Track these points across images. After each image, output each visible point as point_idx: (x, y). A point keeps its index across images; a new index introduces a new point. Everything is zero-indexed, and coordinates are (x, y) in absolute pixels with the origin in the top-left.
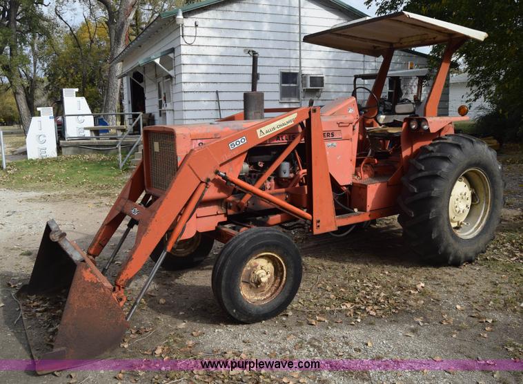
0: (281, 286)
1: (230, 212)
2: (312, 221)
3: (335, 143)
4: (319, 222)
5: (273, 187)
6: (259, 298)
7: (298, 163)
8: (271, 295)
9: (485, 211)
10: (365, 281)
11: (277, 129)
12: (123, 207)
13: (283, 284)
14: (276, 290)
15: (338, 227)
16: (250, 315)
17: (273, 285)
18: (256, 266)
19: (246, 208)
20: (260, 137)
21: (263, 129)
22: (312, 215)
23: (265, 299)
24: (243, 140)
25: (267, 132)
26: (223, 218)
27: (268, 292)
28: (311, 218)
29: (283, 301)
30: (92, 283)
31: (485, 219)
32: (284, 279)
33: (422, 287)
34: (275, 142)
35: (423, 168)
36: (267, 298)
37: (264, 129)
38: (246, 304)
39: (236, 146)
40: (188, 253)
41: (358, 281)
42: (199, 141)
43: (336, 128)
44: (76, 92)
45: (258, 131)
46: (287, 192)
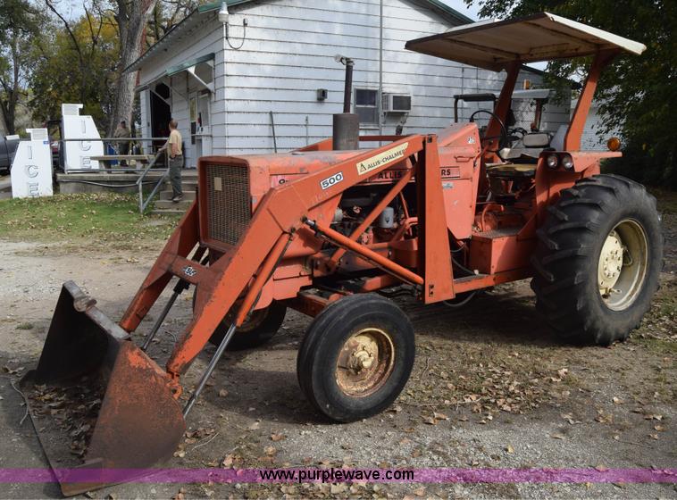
0: (388, 373)
1: (317, 273)
2: (424, 286)
3: (451, 184)
4: (432, 287)
5: (371, 241)
6: (359, 388)
7: (403, 208)
8: (375, 384)
9: (641, 274)
10: (489, 366)
11: (382, 164)
12: (171, 265)
13: (389, 370)
14: (380, 378)
15: (456, 294)
16: (348, 412)
17: (377, 371)
18: (356, 346)
19: (337, 268)
20: (360, 174)
22: (424, 278)
23: (366, 390)
24: (339, 177)
25: (369, 167)
26: (307, 282)
27: (369, 381)
28: (422, 283)
29: (390, 392)
30: (140, 370)
31: (640, 285)
32: (392, 363)
33: (566, 373)
34: (377, 180)
35: (566, 218)
36: (369, 388)
37: (365, 163)
38: (342, 396)
39: (330, 185)
40: (252, 328)
41: (481, 365)
42: (280, 177)
43: (453, 163)
44: (80, 109)
45: (358, 165)
46: (390, 248)
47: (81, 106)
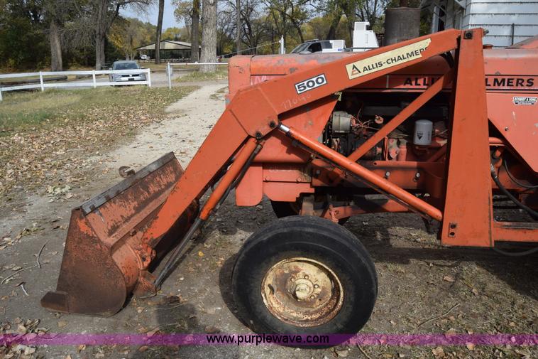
1: (317, 182)
3: (533, 99)
6: (300, 316)
8: (320, 318)
11: (386, 66)
13: (337, 309)
14: (328, 313)
17: (327, 304)
18: (297, 272)
19: (342, 181)
21: (357, 64)
23: (307, 320)
24: (320, 80)
26: (307, 189)
27: (316, 312)
30: (88, 236)
32: (340, 303)
34: (402, 87)
36: (312, 320)
37: (360, 65)
39: (308, 89)
42: (264, 78)
45: (349, 67)
46: (419, 169)
47: (368, 23)
